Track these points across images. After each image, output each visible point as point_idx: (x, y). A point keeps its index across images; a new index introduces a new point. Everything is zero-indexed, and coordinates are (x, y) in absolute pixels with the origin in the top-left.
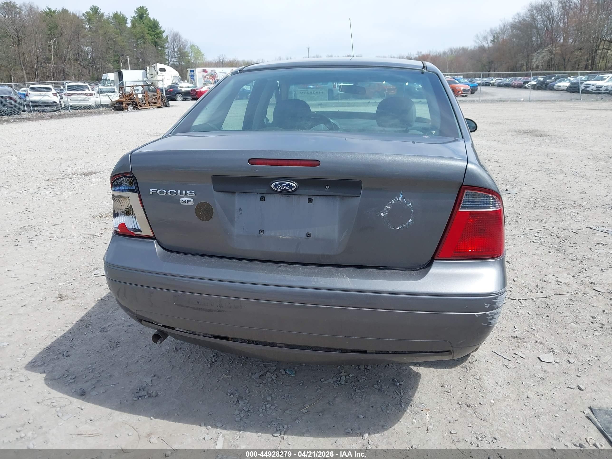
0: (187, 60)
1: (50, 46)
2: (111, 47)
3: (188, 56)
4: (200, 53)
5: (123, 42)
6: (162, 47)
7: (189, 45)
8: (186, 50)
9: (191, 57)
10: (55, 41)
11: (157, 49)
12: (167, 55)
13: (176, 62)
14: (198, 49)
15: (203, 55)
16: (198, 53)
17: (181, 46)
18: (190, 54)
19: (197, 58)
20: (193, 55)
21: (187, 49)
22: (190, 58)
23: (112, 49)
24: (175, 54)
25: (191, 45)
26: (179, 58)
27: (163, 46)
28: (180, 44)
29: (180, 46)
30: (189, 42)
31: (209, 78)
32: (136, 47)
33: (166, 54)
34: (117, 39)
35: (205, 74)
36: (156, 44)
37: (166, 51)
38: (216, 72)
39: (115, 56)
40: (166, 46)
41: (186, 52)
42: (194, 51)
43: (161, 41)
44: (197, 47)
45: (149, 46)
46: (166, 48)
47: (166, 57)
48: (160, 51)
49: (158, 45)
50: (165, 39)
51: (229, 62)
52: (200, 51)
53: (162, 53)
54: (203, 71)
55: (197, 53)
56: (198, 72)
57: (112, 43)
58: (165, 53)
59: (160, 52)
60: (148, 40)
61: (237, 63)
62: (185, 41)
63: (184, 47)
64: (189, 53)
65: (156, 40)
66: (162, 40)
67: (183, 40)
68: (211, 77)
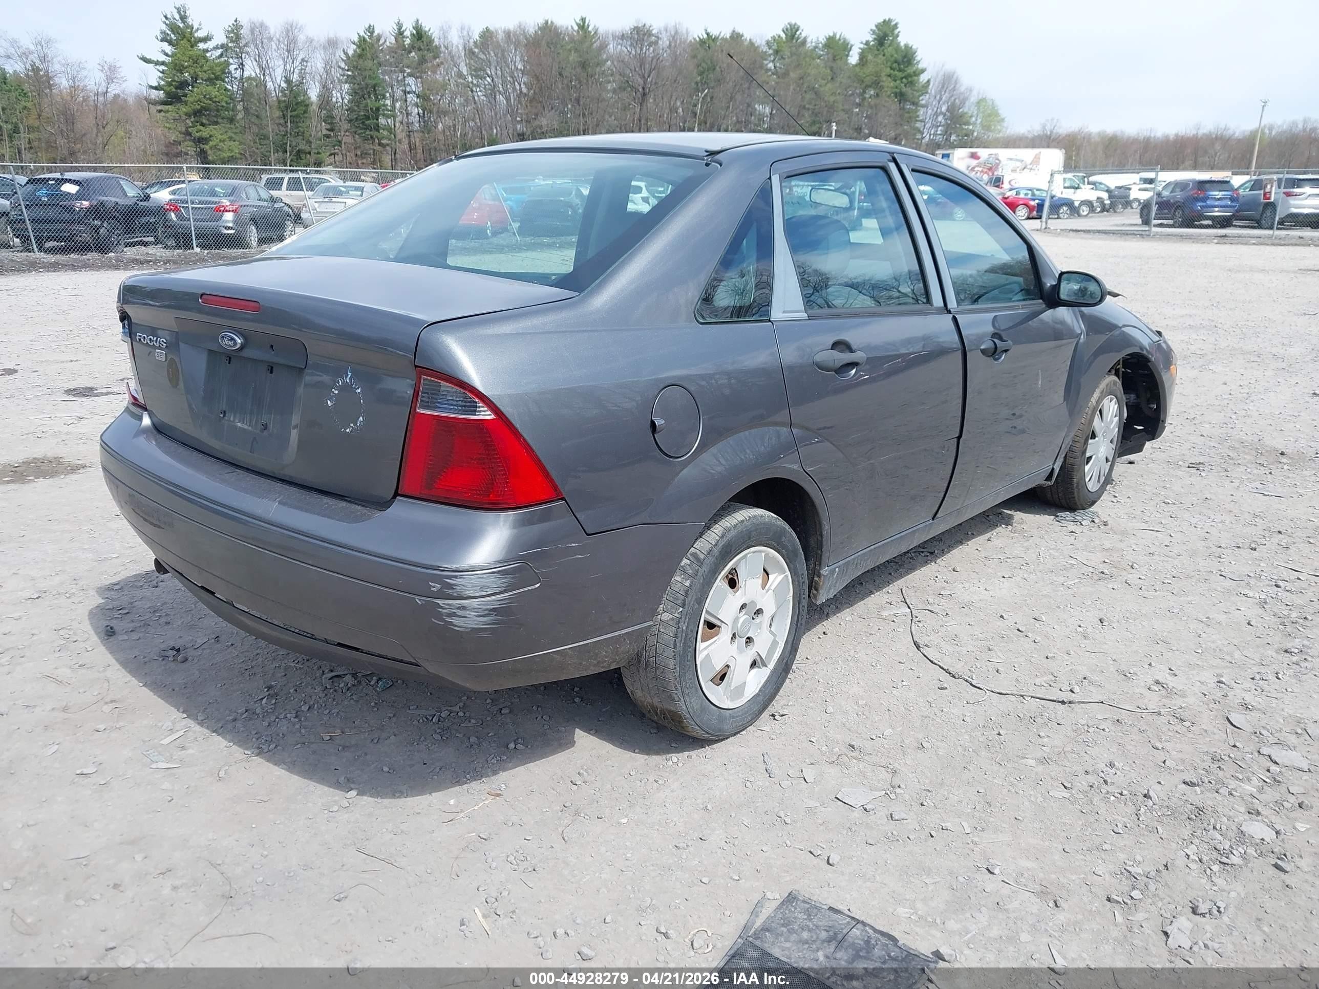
0: (964, 132)
1: (695, 106)
2: (807, 106)
3: (968, 123)
4: (997, 114)
5: (834, 94)
6: (914, 104)
7: (973, 99)
8: (966, 110)
9: (974, 124)
10: (706, 95)
11: (903, 109)
12: (921, 121)
13: (940, 135)
14: (993, 108)
15: (1003, 120)
16: (992, 116)
17: (957, 101)
18: (974, 119)
19: (987, 128)
20: (979, 121)
21: (969, 108)
22: (971, 127)
23: (808, 109)
24: (940, 118)
25: (980, 97)
26: (947, 128)
27: (916, 100)
28: (955, 97)
29: (955, 100)
30: (975, 93)
31: (982, 171)
32: (859, 105)
33: (921, 118)
34: (822, 89)
35: (974, 162)
36: (901, 96)
37: (922, 111)
38: (1000, 158)
39: (814, 123)
40: (923, 102)
41: (966, 113)
42: (983, 112)
43: (914, 90)
44: (991, 103)
45: (885, 101)
46: (923, 106)
47: (918, 125)
48: (908, 112)
49: (906, 100)
50: (923, 86)
51: (1066, 136)
52: (997, 110)
53: (910, 117)
54: (969, 154)
55: (989, 115)
56: (959, 159)
57: (814, 96)
58: (918, 116)
59: (907, 115)
60: (886, 89)
61: (1084, 138)
62: (967, 89)
63: (963, 102)
64: (971, 116)
65: (904, 90)
66: (916, 88)
67: (962, 89)
68: (985, 170)
